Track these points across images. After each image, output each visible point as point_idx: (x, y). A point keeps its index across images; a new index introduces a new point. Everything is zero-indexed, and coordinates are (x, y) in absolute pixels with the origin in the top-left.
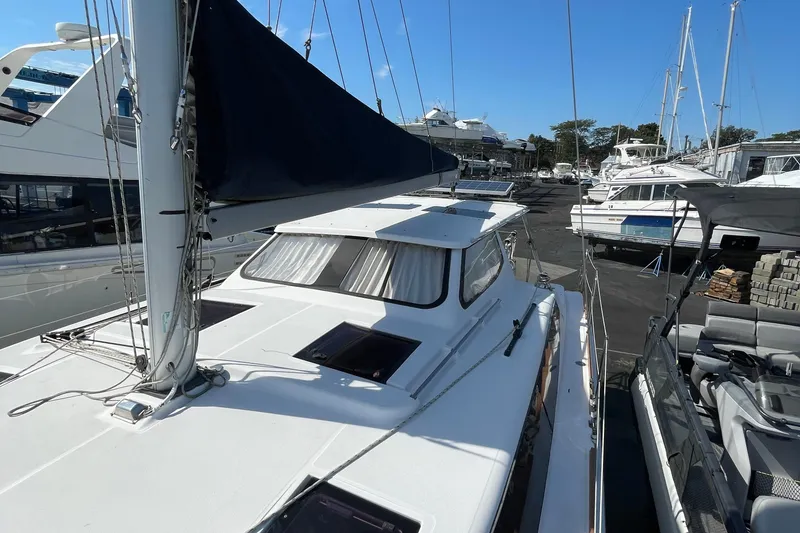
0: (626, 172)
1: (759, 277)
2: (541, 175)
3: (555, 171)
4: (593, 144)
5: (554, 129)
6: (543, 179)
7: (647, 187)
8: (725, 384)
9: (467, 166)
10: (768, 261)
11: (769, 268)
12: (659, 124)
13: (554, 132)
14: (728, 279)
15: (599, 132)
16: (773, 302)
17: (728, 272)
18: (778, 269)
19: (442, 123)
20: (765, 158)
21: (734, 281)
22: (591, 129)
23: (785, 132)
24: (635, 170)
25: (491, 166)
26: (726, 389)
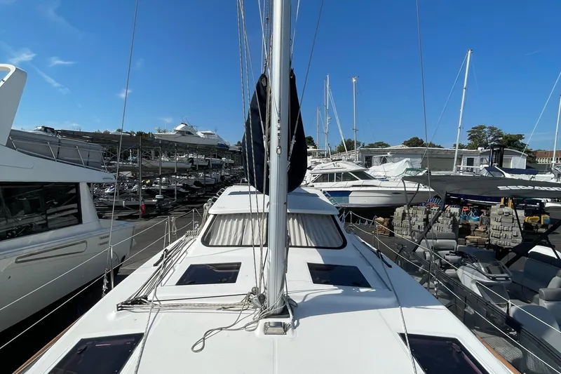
0: (319, 166)
1: (396, 221)
7: (332, 175)
8: (462, 267)
9: (209, 163)
10: (399, 211)
11: (400, 215)
12: (312, 137)
14: (382, 223)
16: (405, 233)
17: (381, 219)
18: (404, 214)
19: (189, 133)
20: (371, 157)
21: (385, 224)
23: (373, 143)
24: (323, 165)
25: (224, 162)
26: (463, 269)
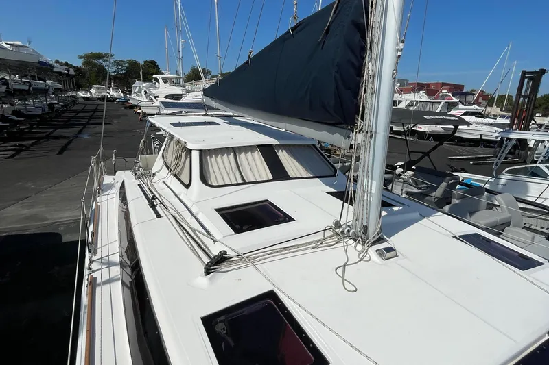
2: (81, 94)
3: (92, 91)
4: (115, 72)
5: (81, 57)
6: (84, 98)
12: (157, 61)
13: (81, 61)
15: (118, 63)
22: (112, 60)
25: (49, 86)
